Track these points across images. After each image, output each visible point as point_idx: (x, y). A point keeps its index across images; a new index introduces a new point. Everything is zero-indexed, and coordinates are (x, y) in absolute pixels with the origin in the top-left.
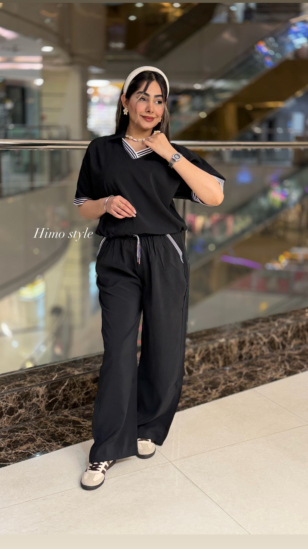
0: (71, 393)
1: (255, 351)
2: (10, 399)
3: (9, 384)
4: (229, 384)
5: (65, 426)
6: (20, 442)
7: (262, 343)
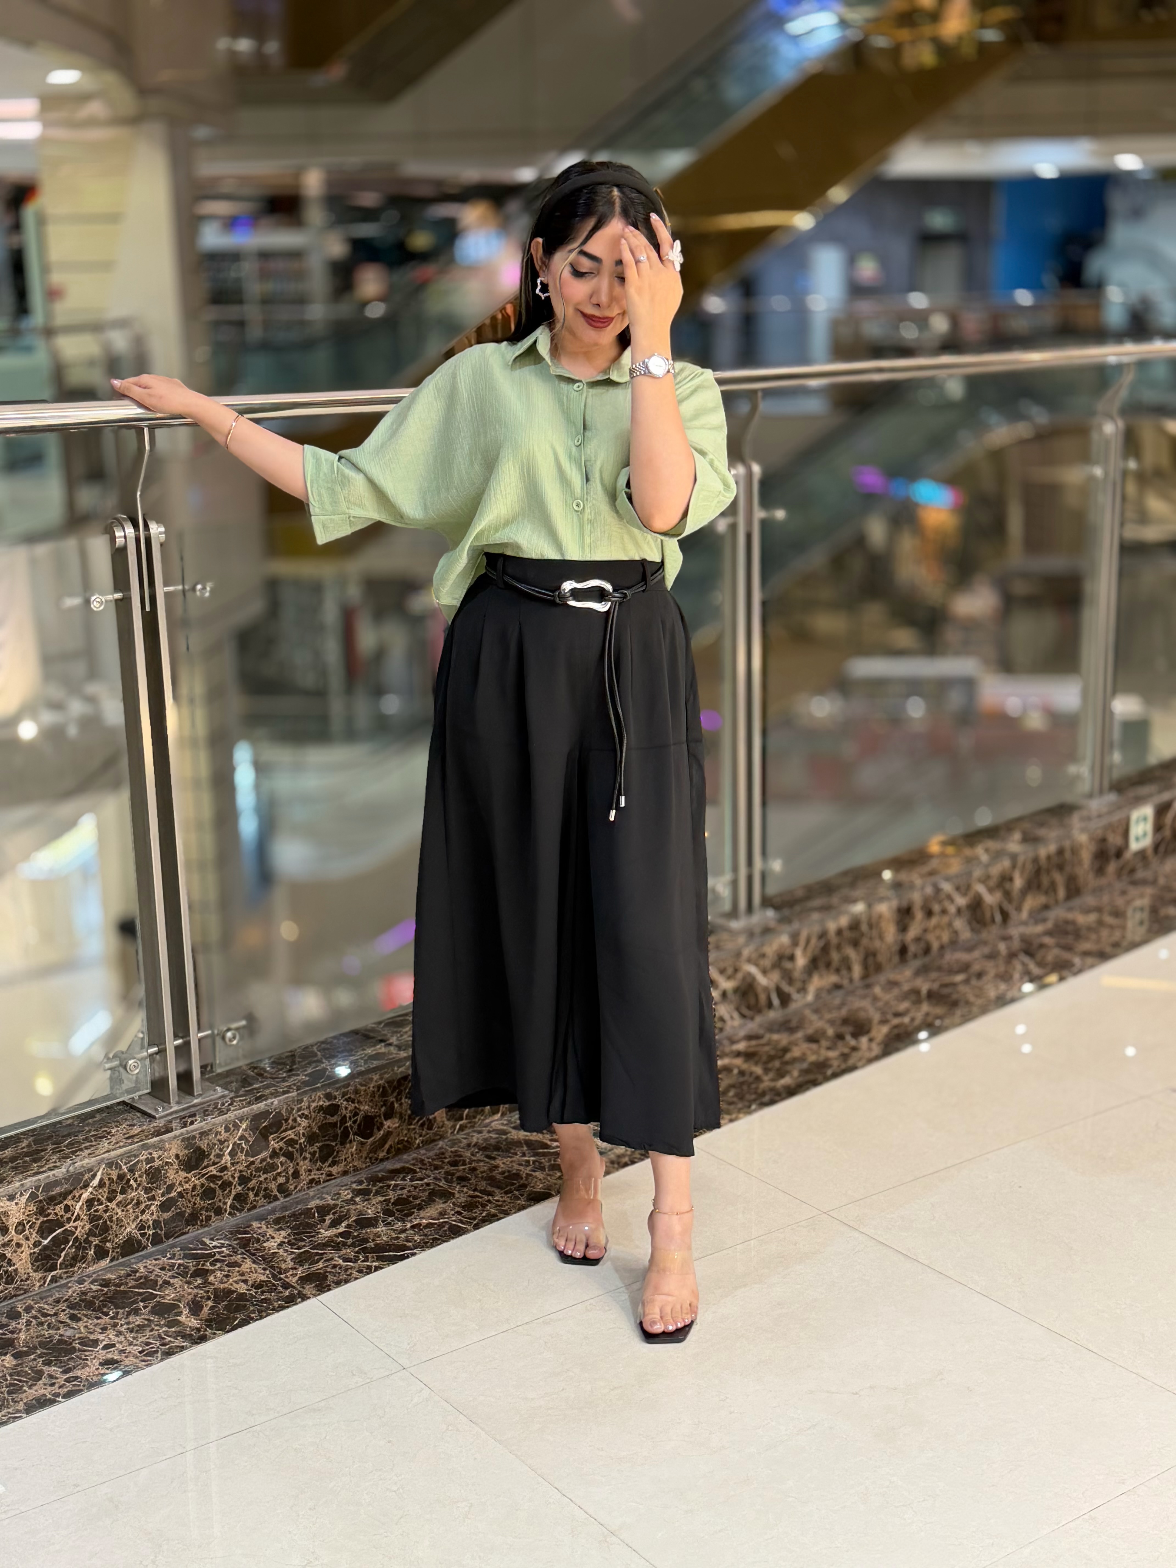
1: (938, 932)
2: (362, 1093)
4: (896, 1021)
6: (411, 1202)
7: (952, 909)
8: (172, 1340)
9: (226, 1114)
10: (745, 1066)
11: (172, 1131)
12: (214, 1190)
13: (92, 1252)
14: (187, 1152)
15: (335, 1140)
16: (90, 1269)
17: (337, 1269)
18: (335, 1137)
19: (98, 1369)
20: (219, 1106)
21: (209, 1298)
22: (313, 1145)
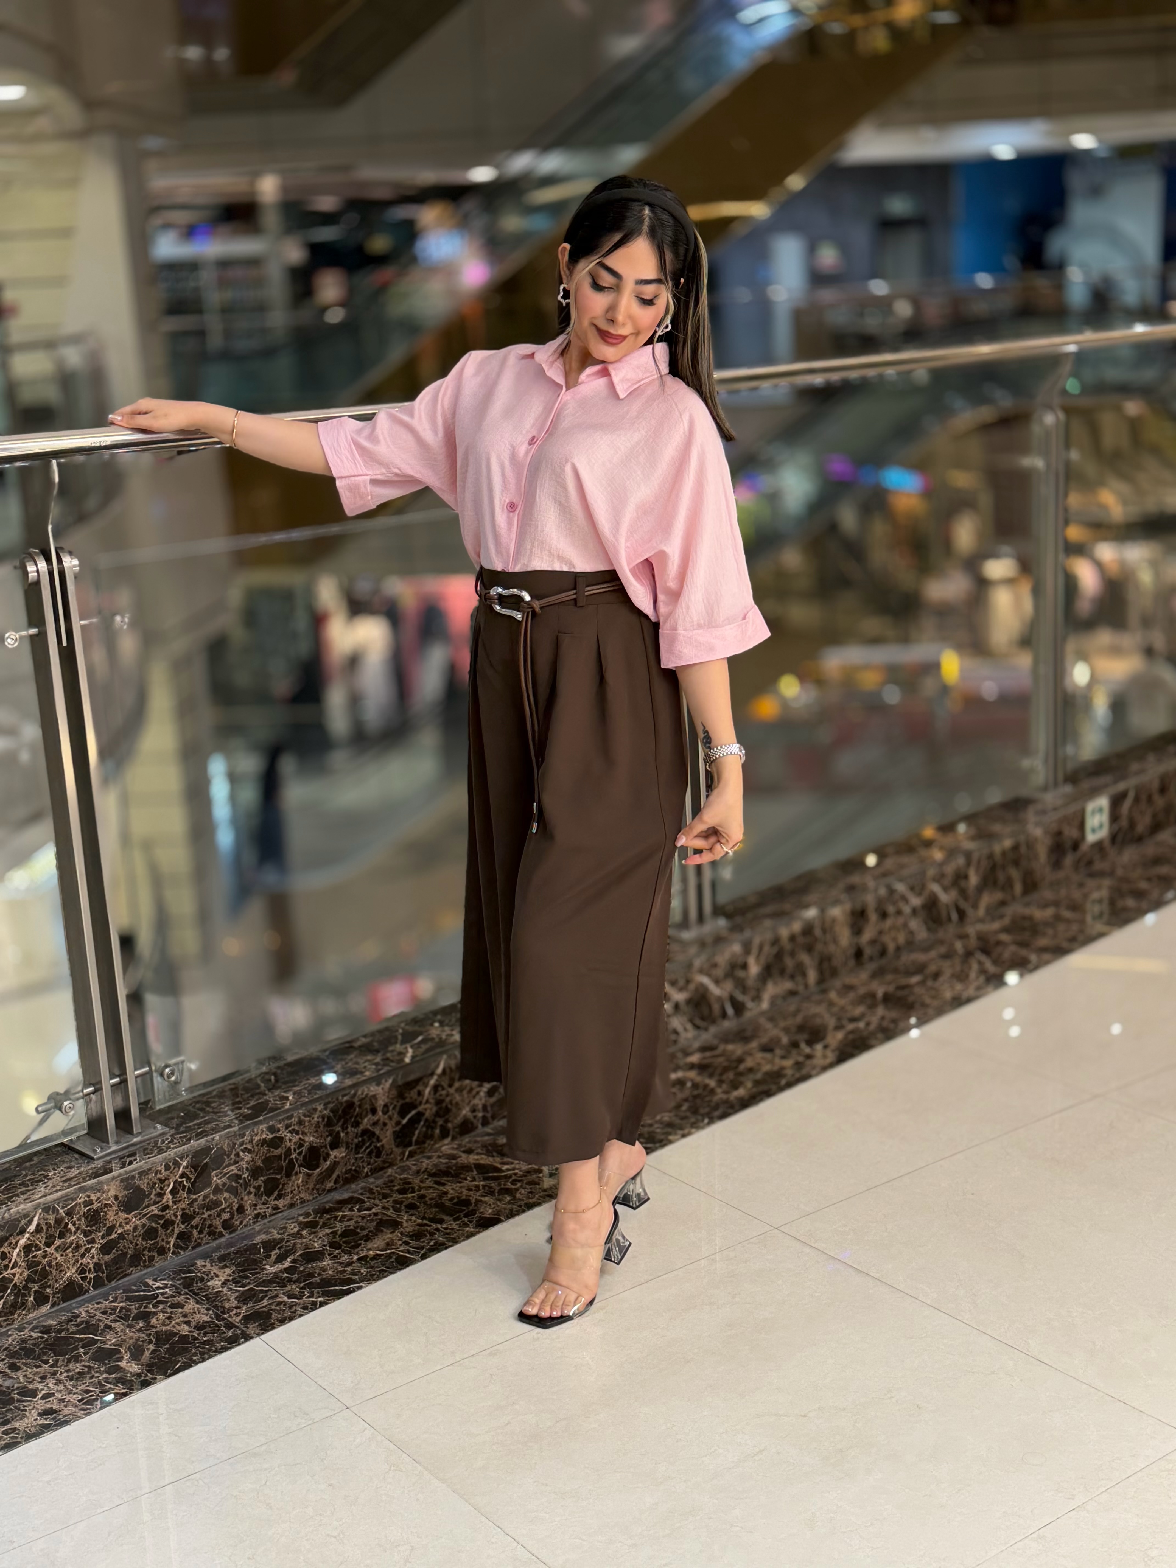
2: (307, 1124)
5: (460, 1180)
6: (359, 1233)
8: (112, 1387)
9: (166, 1152)
10: (698, 1079)
11: (111, 1171)
12: (156, 1230)
13: (32, 1298)
14: (126, 1192)
15: (280, 1173)
16: (31, 1315)
17: (282, 1306)
18: (279, 1170)
19: (37, 1419)
20: (159, 1145)
21: (150, 1342)
22: (257, 1179)
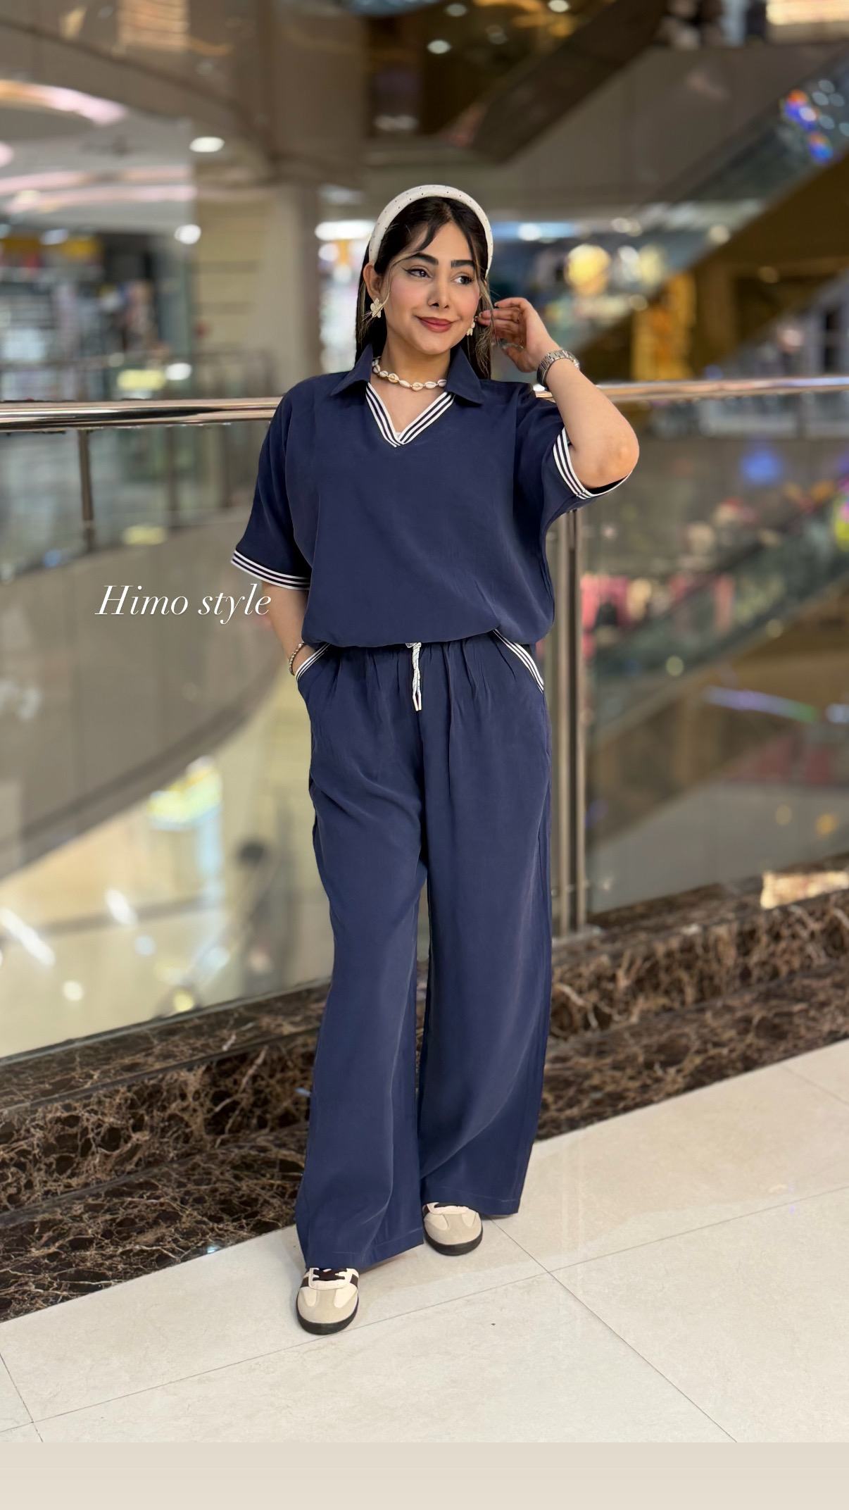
0: (273, 1086)
1: (787, 957)
2: (107, 1105)
3: (106, 1064)
4: (713, 1052)
5: (259, 1176)
6: (136, 1223)
7: (805, 934)
15: (75, 1152)
17: (25, 1296)
18: (74, 1149)
22: (49, 1156)
